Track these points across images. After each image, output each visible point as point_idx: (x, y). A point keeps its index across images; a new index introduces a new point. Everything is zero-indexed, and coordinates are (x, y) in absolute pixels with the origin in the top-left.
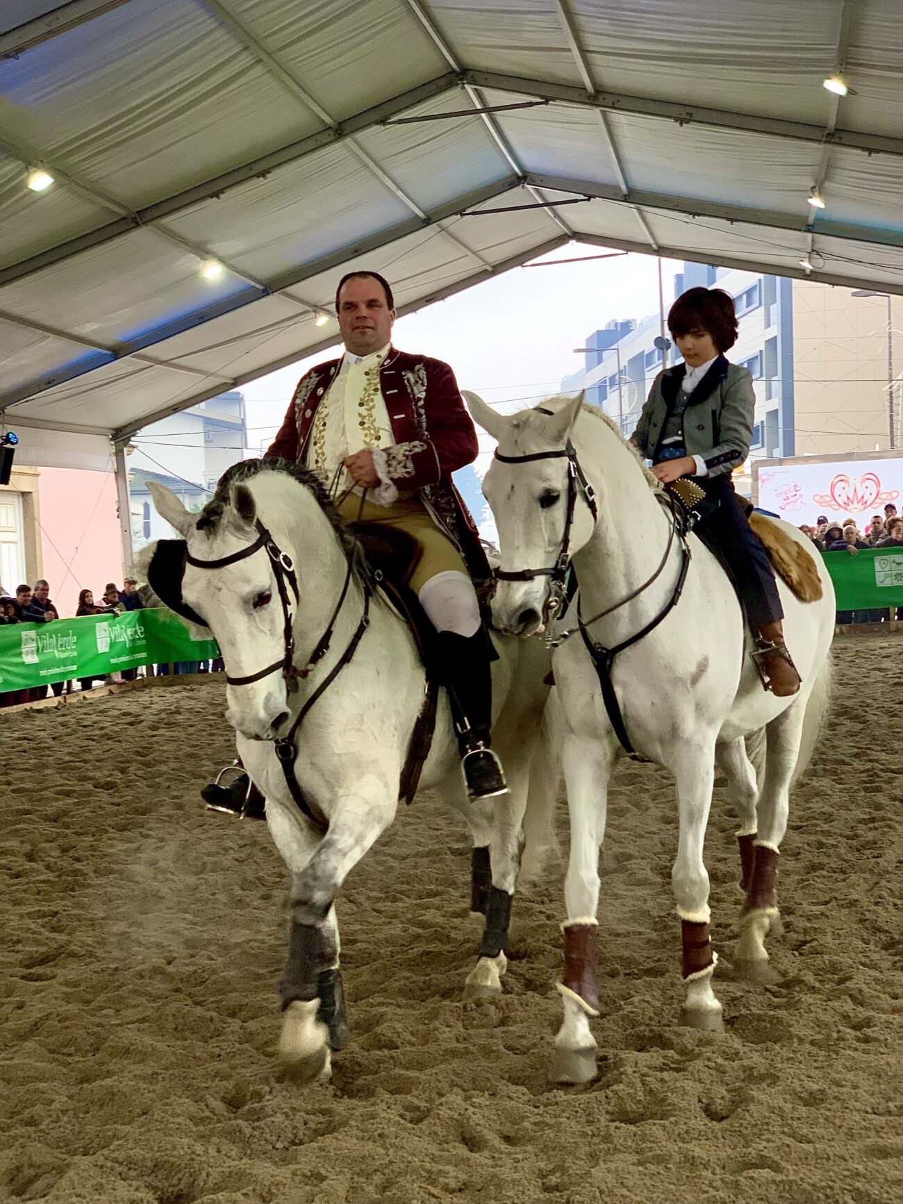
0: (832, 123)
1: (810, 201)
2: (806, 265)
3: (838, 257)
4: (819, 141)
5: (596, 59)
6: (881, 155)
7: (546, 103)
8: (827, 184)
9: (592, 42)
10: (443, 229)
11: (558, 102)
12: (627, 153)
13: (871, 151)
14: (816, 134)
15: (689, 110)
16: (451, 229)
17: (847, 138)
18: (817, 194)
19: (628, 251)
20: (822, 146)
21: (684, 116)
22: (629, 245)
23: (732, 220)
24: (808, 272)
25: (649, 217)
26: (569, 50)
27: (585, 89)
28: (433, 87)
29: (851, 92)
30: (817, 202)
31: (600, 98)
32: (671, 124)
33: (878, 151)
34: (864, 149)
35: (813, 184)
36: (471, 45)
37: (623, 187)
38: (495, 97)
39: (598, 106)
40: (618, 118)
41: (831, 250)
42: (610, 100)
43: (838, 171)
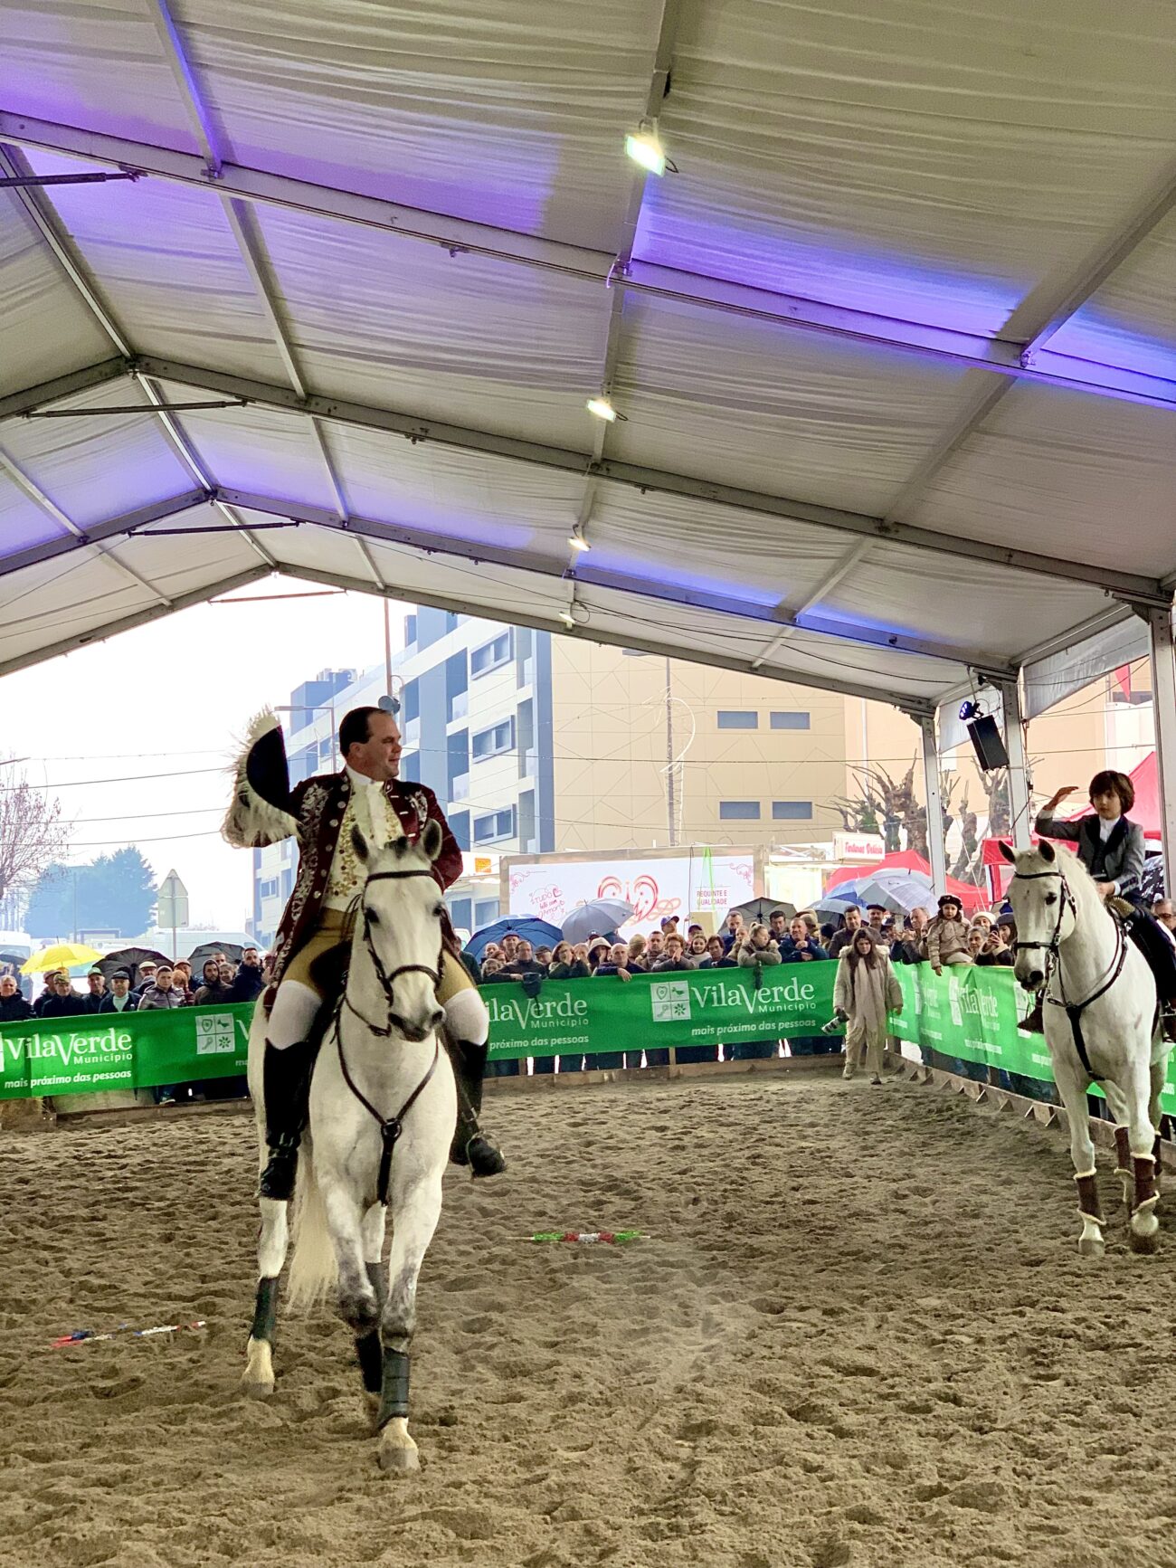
0: (598, 452)
1: (571, 541)
2: (568, 619)
3: (607, 611)
4: (583, 472)
5: (307, 355)
6: (656, 493)
7: (244, 403)
8: (592, 523)
9: (302, 334)
10: (105, 550)
11: (258, 404)
12: (346, 471)
13: (645, 487)
14: (580, 463)
15: (425, 425)
16: (115, 551)
17: (615, 470)
18: (580, 534)
19: (346, 589)
20: (586, 478)
21: (418, 432)
22: (346, 582)
23: (477, 560)
24: (569, 626)
25: (372, 548)
26: (273, 342)
27: (294, 391)
28: (95, 373)
29: (621, 417)
30: (579, 545)
31: (313, 402)
32: (401, 441)
33: (653, 488)
34: (637, 485)
35: (575, 522)
36: (147, 326)
37: (341, 513)
38: (177, 392)
39: (310, 412)
40: (336, 428)
41: (597, 601)
42: (325, 405)
43: (606, 508)
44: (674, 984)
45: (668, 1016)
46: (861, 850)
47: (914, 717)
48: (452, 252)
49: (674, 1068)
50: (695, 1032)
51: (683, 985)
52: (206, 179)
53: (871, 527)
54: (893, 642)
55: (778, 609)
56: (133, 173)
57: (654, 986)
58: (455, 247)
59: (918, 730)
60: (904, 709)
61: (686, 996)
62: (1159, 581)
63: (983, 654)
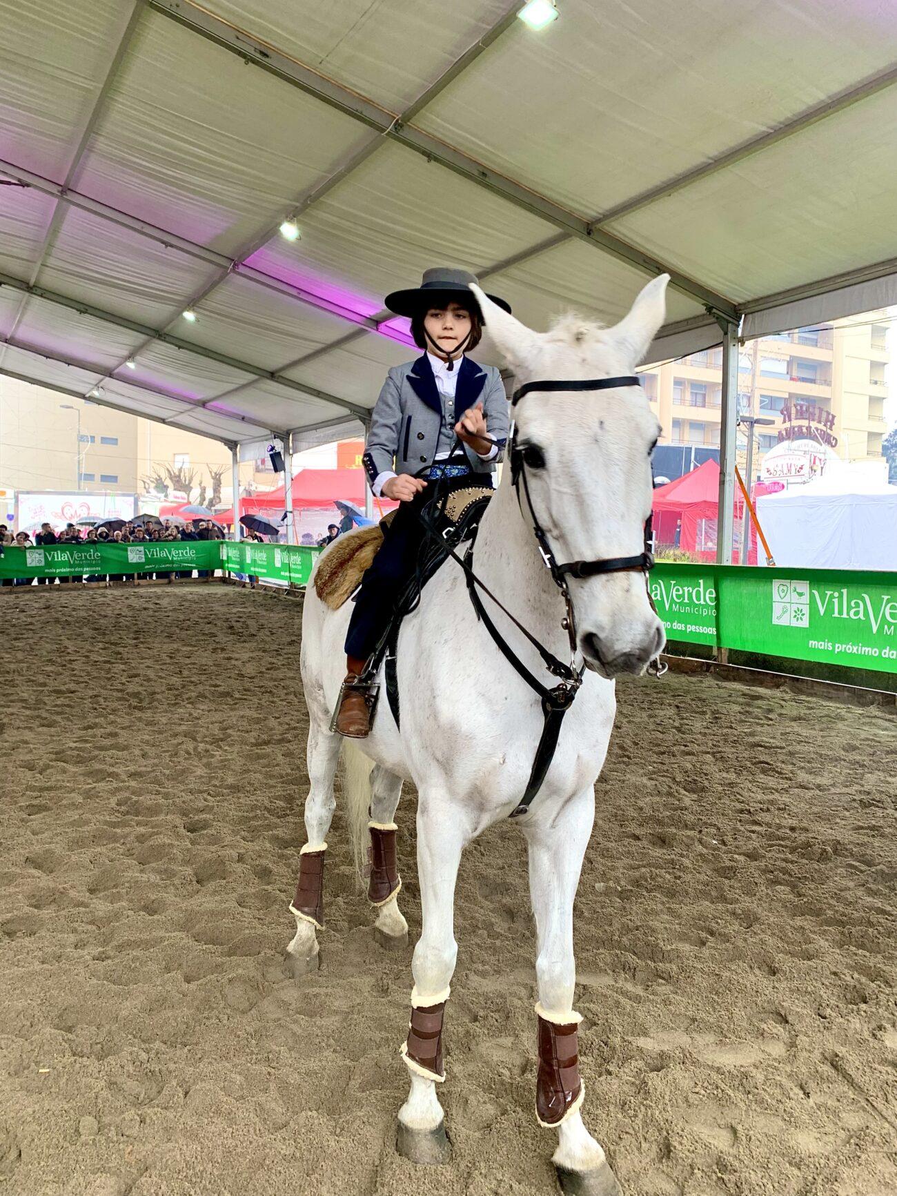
0: (165, 331)
5: (48, 271)
8: (138, 358)
9: (52, 262)
11: (7, 287)
12: (27, 320)
13: (180, 347)
14: (153, 333)
15: (87, 308)
17: (168, 338)
20: (146, 338)
21: (83, 310)
23: (69, 364)
24: (87, 396)
26: (35, 262)
27: (28, 284)
30: (131, 365)
31: (34, 289)
32: (72, 311)
33: (183, 348)
34: (176, 346)
35: (127, 355)
37: (8, 336)
39: (31, 293)
40: (37, 300)
41: (112, 388)
42: (39, 292)
43: (148, 352)
44: (138, 548)
45: (134, 561)
46: (178, 498)
47: (229, 448)
48: (167, 246)
49: (136, 581)
50: (147, 567)
51: (142, 548)
52: (59, 194)
53: (268, 375)
54: (243, 418)
55: (198, 401)
56: (23, 184)
57: (129, 548)
58: (167, 244)
59: (230, 453)
60: (226, 444)
61: (143, 552)
62: (369, 410)
63: (277, 427)
